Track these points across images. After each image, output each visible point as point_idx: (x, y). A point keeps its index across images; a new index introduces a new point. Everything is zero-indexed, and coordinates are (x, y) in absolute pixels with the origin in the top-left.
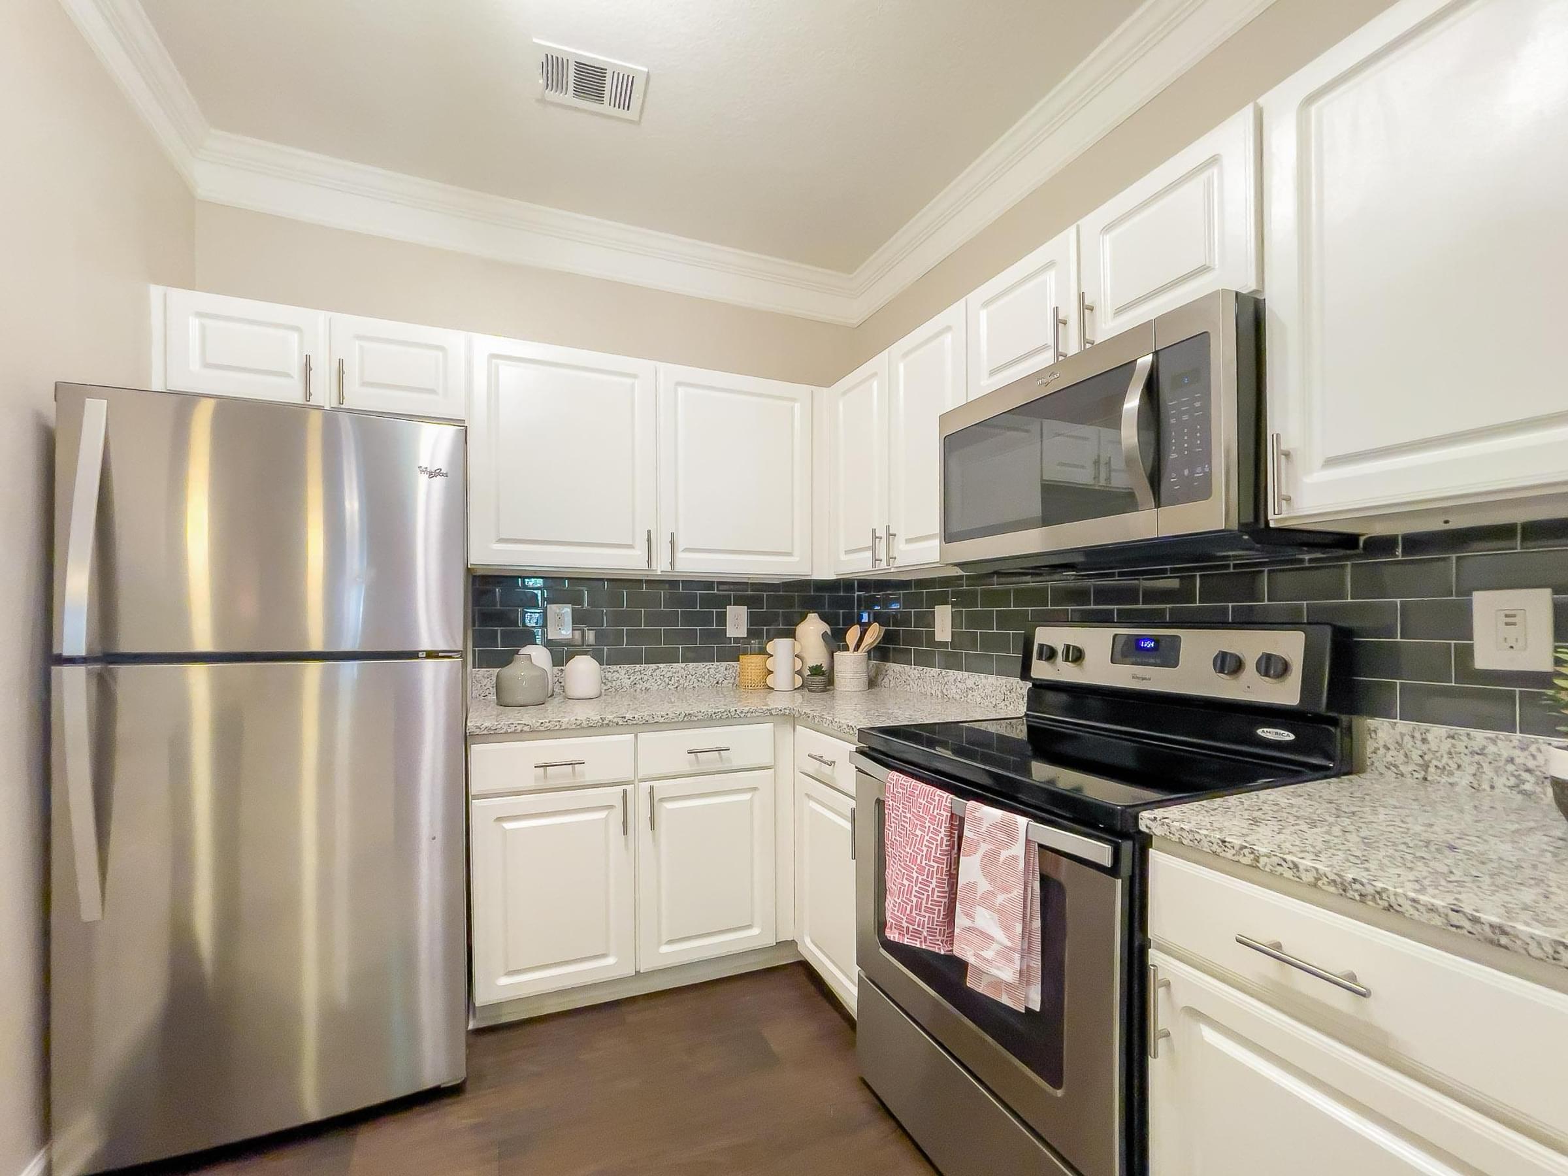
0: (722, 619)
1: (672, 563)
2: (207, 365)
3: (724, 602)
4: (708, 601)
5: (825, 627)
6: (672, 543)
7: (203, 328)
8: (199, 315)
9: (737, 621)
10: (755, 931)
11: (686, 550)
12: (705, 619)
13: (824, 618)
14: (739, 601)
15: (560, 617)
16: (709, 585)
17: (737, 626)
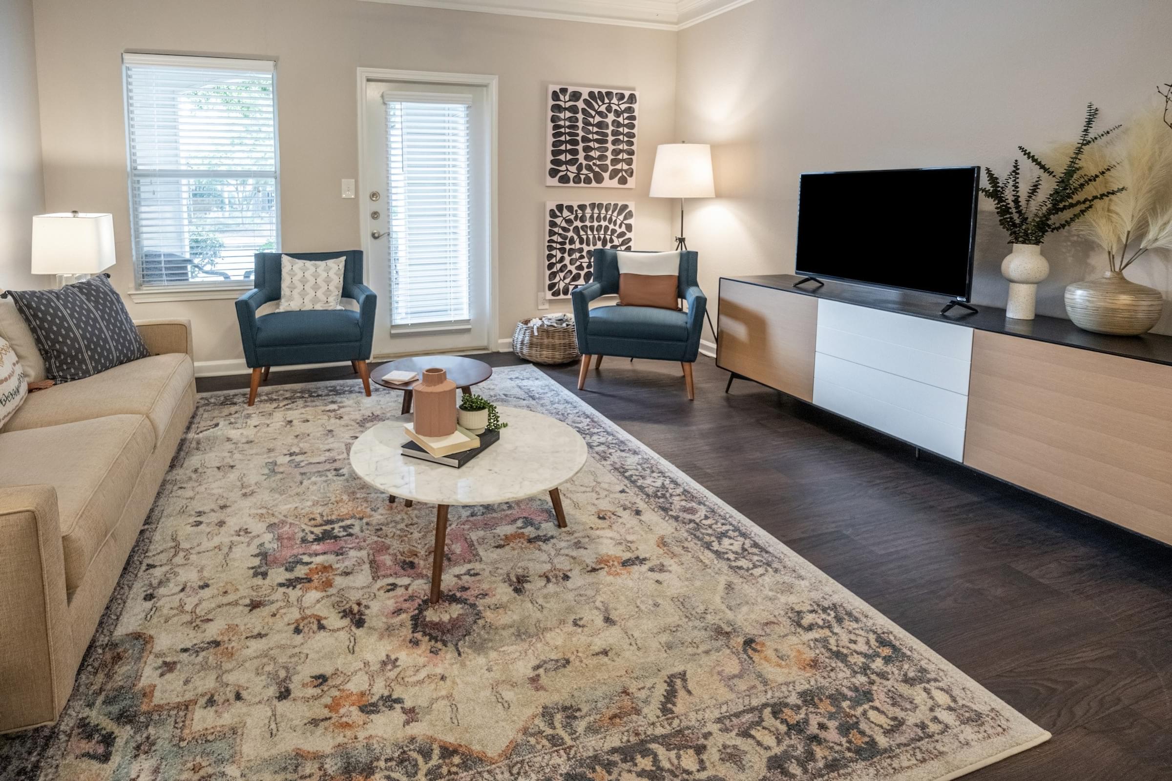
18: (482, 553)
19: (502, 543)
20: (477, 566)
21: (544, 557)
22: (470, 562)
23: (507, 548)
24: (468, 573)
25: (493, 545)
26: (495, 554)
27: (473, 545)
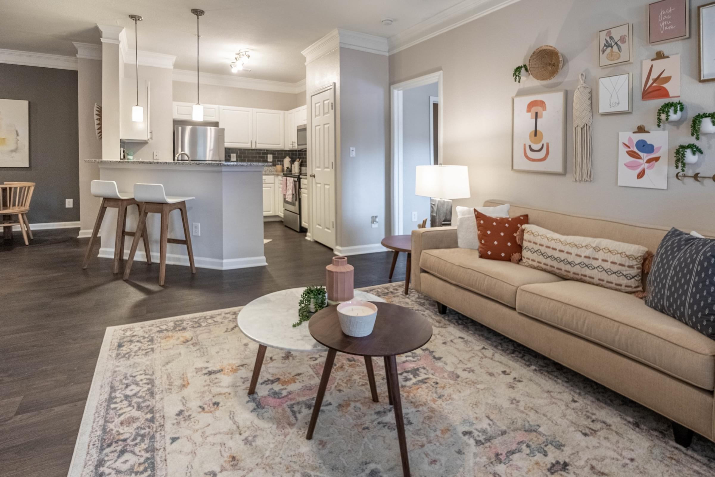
0: (267, 157)
1: (256, 146)
2: (178, 114)
3: (267, 154)
4: (263, 154)
5: (290, 159)
6: (256, 143)
7: (178, 108)
8: (177, 106)
9: (270, 158)
10: (271, 212)
11: (259, 144)
12: (263, 157)
13: (290, 157)
14: (270, 154)
15: (233, 157)
16: (264, 150)
17: (270, 159)
18: (310, 370)
19: (297, 377)
20: (313, 363)
21: (270, 371)
22: (317, 364)
23: (293, 374)
24: (316, 359)
25: (303, 375)
26: (302, 370)
27: (316, 374)
